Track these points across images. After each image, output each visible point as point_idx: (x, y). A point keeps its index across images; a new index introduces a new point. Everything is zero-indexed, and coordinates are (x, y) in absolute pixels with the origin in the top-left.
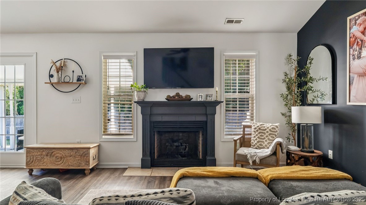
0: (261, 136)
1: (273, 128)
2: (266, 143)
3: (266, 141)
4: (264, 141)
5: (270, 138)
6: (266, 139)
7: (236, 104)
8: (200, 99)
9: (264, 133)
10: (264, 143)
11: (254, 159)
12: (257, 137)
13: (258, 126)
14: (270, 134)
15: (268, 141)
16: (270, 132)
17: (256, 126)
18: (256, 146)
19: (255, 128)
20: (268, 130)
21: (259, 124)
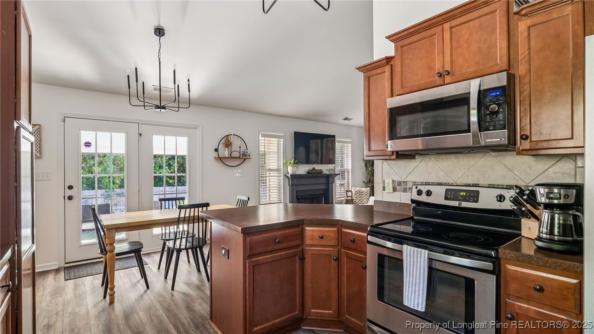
1: (367, 191)
8: (327, 173)
19: (356, 192)
20: (364, 192)
21: (358, 189)
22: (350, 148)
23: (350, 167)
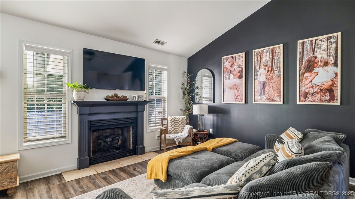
0: (176, 125)
1: (183, 119)
2: (180, 129)
3: (180, 128)
4: (178, 128)
5: (182, 125)
6: (180, 126)
7: (154, 103)
8: (134, 100)
9: (178, 123)
10: (179, 129)
11: (179, 140)
12: (173, 126)
13: (173, 118)
14: (181, 123)
15: (181, 128)
16: (181, 122)
17: (171, 119)
18: (173, 132)
19: (171, 120)
20: (180, 120)
21: (173, 117)
22: (166, 75)
23: (166, 95)
